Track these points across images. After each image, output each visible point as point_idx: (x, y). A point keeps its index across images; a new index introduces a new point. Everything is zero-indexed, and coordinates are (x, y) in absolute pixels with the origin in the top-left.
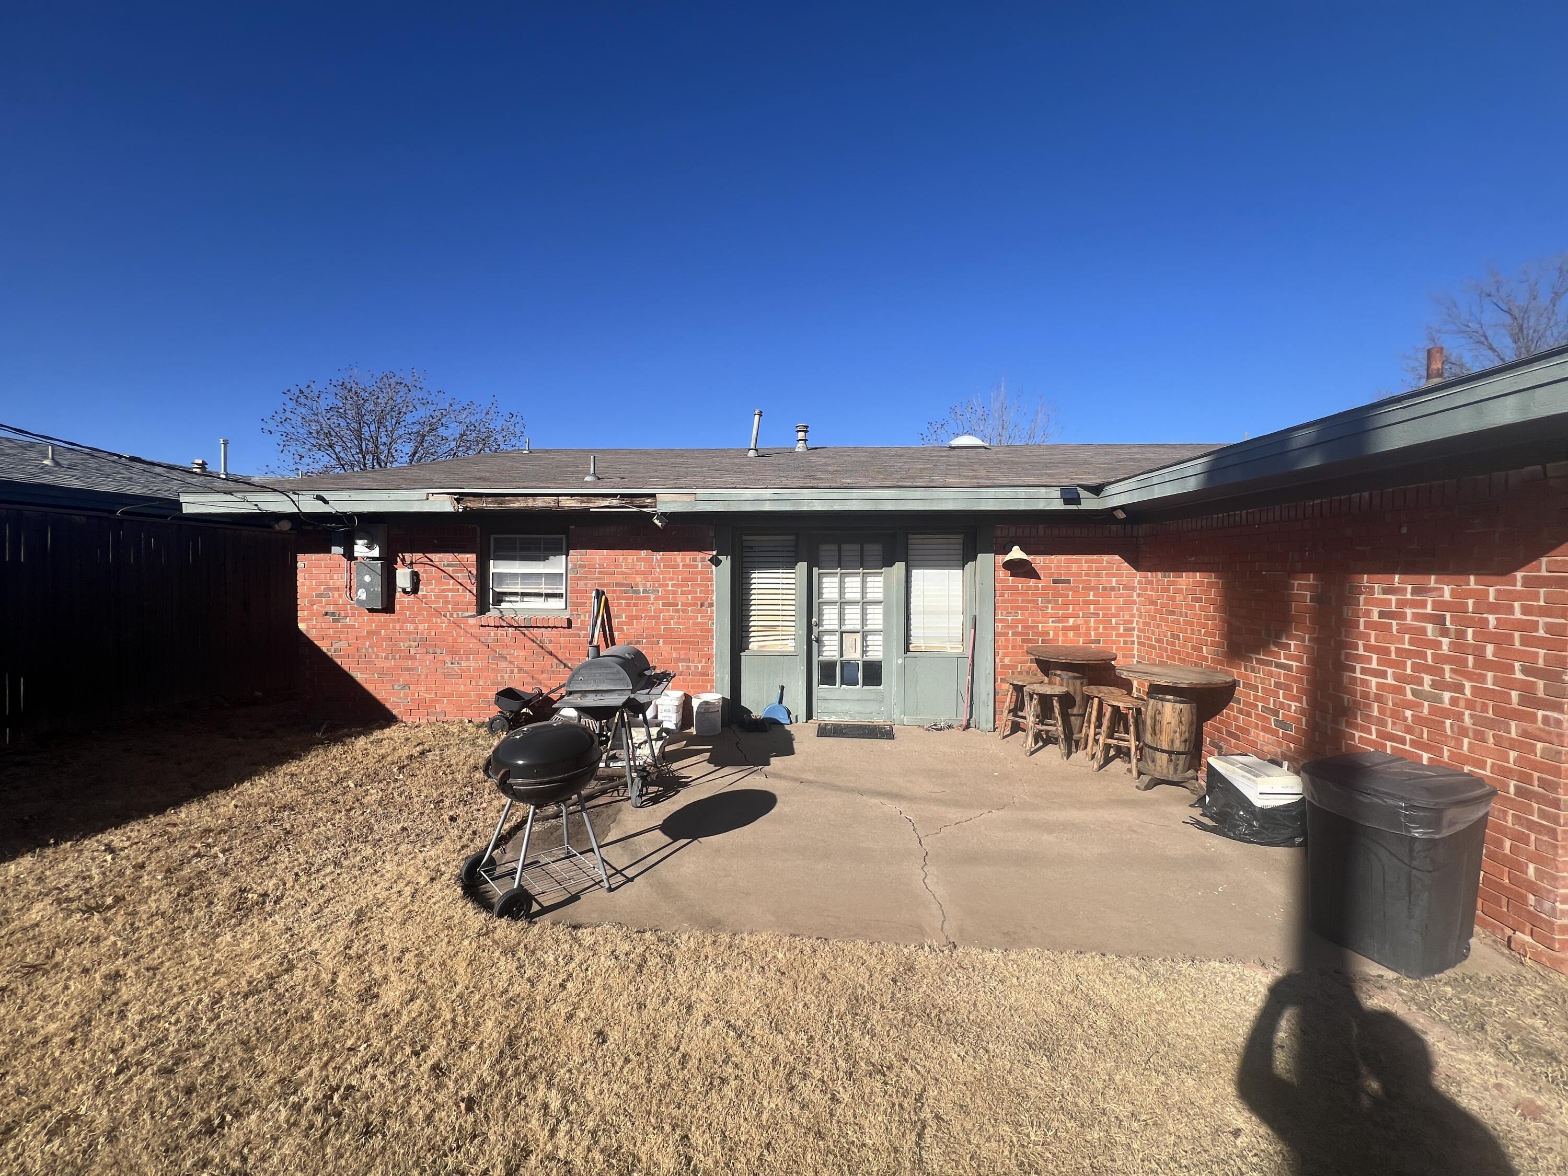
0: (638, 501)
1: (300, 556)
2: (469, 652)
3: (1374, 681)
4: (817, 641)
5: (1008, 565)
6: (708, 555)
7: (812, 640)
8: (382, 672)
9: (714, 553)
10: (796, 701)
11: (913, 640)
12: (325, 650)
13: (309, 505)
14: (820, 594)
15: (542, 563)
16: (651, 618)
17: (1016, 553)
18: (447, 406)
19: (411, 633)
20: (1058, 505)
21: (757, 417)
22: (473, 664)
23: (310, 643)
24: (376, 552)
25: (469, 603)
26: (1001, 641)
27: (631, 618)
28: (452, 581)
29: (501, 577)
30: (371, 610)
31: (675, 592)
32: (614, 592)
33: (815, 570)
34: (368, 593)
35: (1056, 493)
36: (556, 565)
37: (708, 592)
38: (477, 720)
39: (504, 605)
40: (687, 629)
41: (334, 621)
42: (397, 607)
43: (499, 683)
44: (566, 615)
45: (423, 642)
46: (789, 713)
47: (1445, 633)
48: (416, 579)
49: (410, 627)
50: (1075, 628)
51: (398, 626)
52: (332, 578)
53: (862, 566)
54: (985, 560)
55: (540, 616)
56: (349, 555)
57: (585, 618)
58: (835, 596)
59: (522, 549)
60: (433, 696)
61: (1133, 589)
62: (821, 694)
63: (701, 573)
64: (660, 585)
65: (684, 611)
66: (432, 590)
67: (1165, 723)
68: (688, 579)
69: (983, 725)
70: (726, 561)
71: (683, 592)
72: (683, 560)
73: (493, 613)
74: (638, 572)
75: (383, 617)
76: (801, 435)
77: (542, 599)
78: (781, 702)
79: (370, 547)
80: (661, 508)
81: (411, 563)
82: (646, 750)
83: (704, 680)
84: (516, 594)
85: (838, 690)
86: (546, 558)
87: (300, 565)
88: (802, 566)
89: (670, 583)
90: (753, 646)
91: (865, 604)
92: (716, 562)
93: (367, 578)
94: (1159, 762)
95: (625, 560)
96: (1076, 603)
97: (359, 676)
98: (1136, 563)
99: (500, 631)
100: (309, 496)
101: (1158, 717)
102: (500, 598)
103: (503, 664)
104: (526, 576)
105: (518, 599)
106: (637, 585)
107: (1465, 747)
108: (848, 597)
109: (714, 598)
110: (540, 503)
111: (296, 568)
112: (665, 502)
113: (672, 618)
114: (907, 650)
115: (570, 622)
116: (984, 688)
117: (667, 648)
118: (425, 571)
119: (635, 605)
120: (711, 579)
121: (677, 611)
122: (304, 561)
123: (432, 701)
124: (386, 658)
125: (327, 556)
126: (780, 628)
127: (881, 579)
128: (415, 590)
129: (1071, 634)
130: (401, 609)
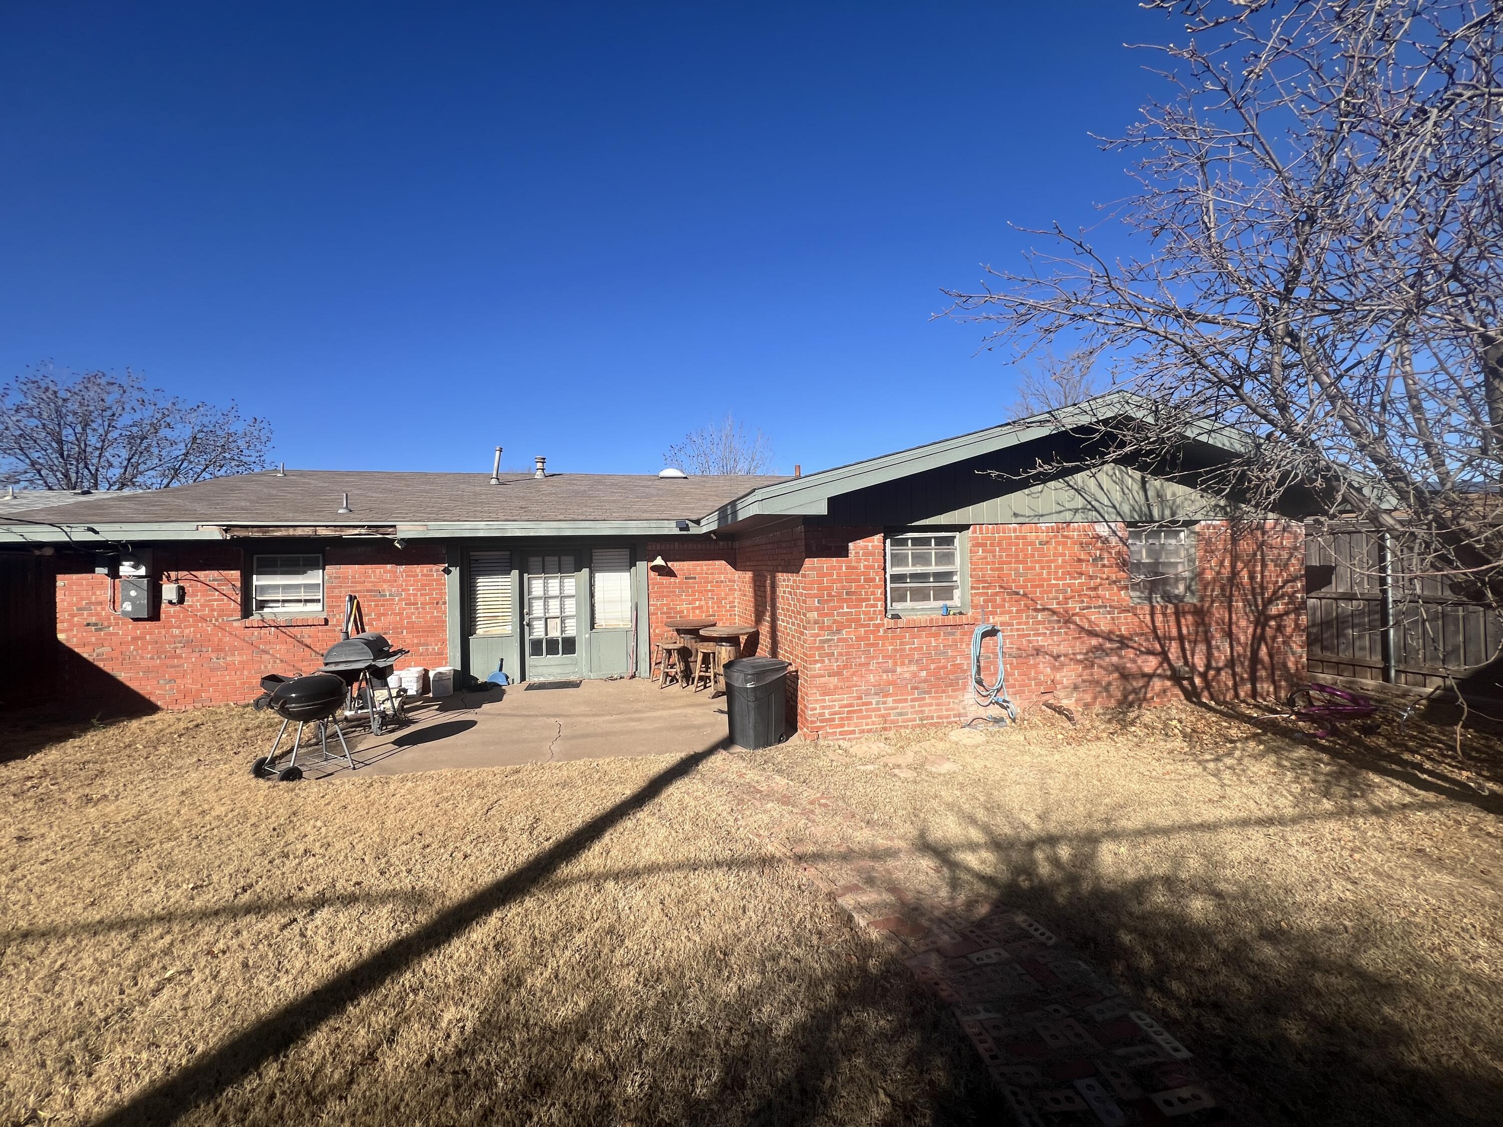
0: (382, 530)
1: (59, 577)
2: (233, 649)
4: (528, 625)
5: (654, 568)
6: (441, 567)
7: (524, 625)
8: (147, 670)
9: (446, 565)
10: (513, 668)
11: (597, 621)
12: (85, 655)
13: (80, 535)
14: (529, 593)
15: (301, 576)
16: (396, 614)
17: (659, 561)
18: (169, 405)
19: (176, 636)
20: (676, 532)
21: (498, 453)
22: (237, 659)
23: (70, 652)
24: (142, 571)
25: (234, 610)
26: (653, 618)
27: (379, 615)
28: (216, 593)
29: (263, 589)
30: (135, 620)
31: (415, 595)
32: (365, 596)
33: (526, 576)
34: (133, 605)
35: (673, 524)
36: (315, 577)
37: (442, 594)
38: (243, 703)
39: (266, 610)
40: (426, 622)
41: (96, 630)
42: (163, 616)
43: (262, 672)
44: (324, 615)
45: (189, 643)
46: (507, 677)
48: (182, 594)
49: (176, 632)
50: (700, 607)
51: (163, 632)
52: (94, 594)
53: (560, 571)
54: (642, 566)
55: (299, 617)
56: (114, 574)
57: (341, 616)
58: (541, 593)
59: (282, 566)
60: (199, 686)
61: (734, 581)
62: (532, 663)
63: (436, 580)
64: (403, 590)
65: (423, 608)
66: (198, 601)
68: (426, 585)
69: (643, 675)
70: (456, 572)
71: (422, 595)
72: (422, 571)
73: (256, 617)
74: (385, 581)
75: (148, 624)
76: (539, 465)
77: (301, 604)
78: (501, 669)
79: (135, 567)
80: (400, 535)
81: (177, 580)
82: (388, 705)
83: (440, 657)
84: (278, 601)
85: (546, 659)
86: (304, 572)
87: (59, 583)
88: (515, 573)
89: (411, 588)
90: (480, 632)
91: (562, 598)
92: (447, 571)
93: (133, 593)
95: (374, 572)
96: (700, 592)
97: (122, 676)
98: (735, 566)
99: (263, 631)
100: (82, 528)
102: (262, 605)
103: (266, 657)
104: (286, 587)
105: (280, 604)
106: (384, 590)
108: (551, 593)
110: (299, 532)
111: (55, 587)
112: (404, 531)
113: (413, 614)
114: (592, 627)
115: (326, 622)
116: (644, 650)
117: (411, 636)
118: (191, 586)
119: (383, 605)
120: (444, 585)
121: (417, 609)
122: (62, 581)
123: (198, 690)
124: (152, 658)
125: (89, 576)
126: (500, 618)
127: (573, 580)
128: (181, 600)
129: (697, 612)
130: (167, 617)
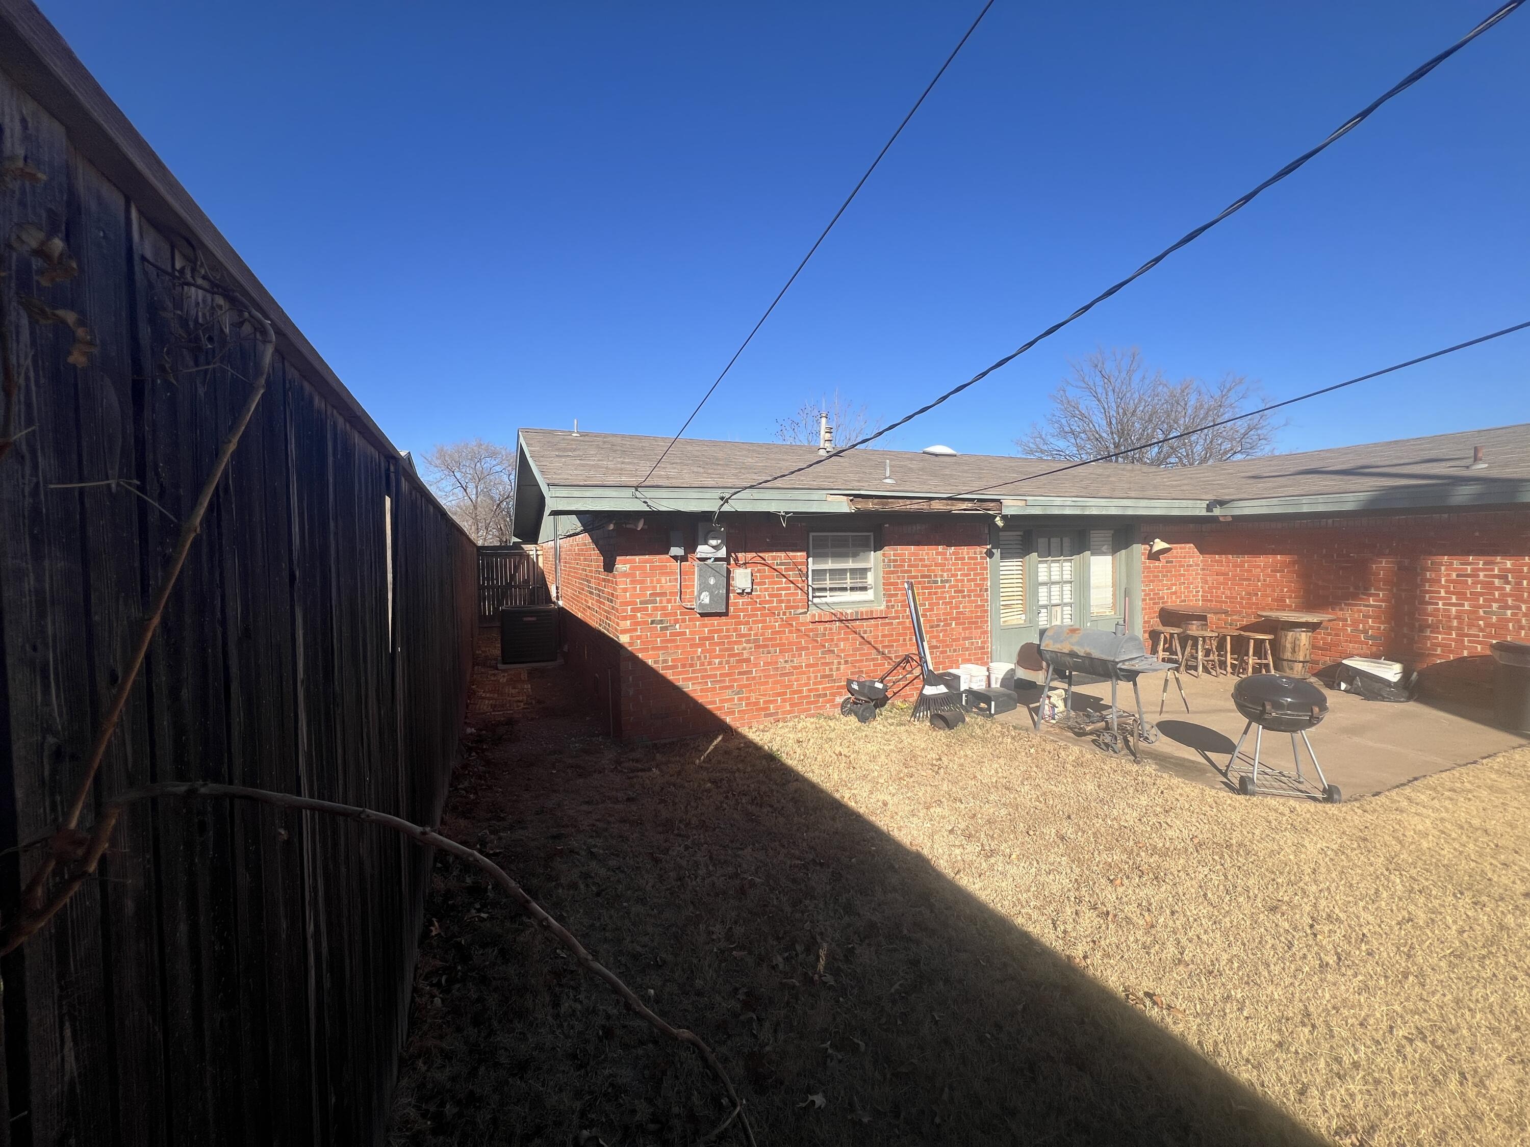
0: (987, 505)
1: (622, 560)
2: (800, 649)
3: (1454, 609)
6: (984, 549)
8: (715, 679)
9: (988, 547)
12: (650, 662)
16: (946, 603)
19: (744, 635)
20: (1202, 513)
22: (803, 660)
23: (633, 658)
25: (799, 600)
27: (932, 605)
28: (784, 580)
31: (963, 581)
32: (919, 583)
34: (711, 596)
37: (985, 579)
40: (971, 612)
41: (662, 629)
42: (730, 609)
45: (755, 644)
47: (1508, 583)
48: (752, 579)
49: (744, 629)
50: (1175, 593)
52: (659, 581)
56: (691, 555)
58: (1046, 579)
60: (767, 697)
63: (980, 563)
64: (953, 576)
65: (969, 596)
66: (767, 589)
67: (1302, 644)
68: (971, 570)
70: (996, 553)
71: (968, 581)
72: (968, 553)
74: (936, 564)
77: (850, 593)
80: (1005, 512)
81: (747, 563)
84: (826, 589)
89: (959, 573)
92: (990, 554)
93: (712, 581)
94: (1296, 669)
97: (689, 688)
98: (1201, 549)
101: (1297, 642)
102: (817, 594)
103: (830, 658)
105: (828, 594)
106: (936, 576)
107: (1523, 635)
108: (1052, 579)
109: (989, 584)
112: (1008, 506)
113: (961, 602)
115: (886, 613)
117: (958, 628)
118: (760, 571)
119: (936, 593)
120: (986, 569)
121: (964, 597)
122: (625, 566)
124: (717, 664)
126: (1014, 606)
128: (753, 590)
130: (736, 610)
